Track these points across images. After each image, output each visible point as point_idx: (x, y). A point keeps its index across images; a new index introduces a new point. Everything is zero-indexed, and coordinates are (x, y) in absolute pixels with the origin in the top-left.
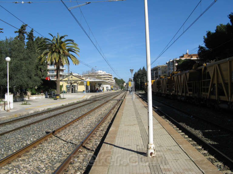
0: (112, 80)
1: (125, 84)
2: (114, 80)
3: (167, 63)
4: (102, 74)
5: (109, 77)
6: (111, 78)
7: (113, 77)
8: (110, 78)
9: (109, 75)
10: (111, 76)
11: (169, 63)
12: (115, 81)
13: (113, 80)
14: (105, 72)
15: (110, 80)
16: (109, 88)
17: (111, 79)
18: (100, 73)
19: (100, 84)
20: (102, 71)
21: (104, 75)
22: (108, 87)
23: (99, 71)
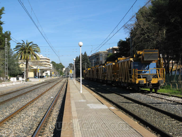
0: (49, 65)
1: (64, 69)
2: (52, 65)
3: (107, 50)
5: (46, 62)
7: (50, 61)
9: (47, 59)
10: (49, 60)
11: (109, 50)
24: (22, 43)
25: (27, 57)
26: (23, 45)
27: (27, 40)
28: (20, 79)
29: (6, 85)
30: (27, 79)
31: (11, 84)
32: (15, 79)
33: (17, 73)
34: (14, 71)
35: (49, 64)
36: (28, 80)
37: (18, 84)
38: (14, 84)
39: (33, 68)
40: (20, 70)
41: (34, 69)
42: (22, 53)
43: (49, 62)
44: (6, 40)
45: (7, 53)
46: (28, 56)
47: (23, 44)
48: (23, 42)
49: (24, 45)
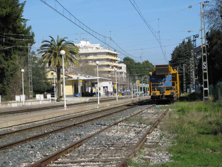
2: (124, 66)
4: (90, 51)
5: (108, 60)
6: (115, 61)
7: (120, 59)
8: (111, 60)
9: (109, 54)
10: (115, 55)
12: (127, 66)
13: (120, 65)
14: (98, 45)
15: (112, 67)
16: (110, 90)
17: (114, 64)
18: (85, 47)
19: (93, 84)
20: (88, 44)
21: (95, 54)
22: (107, 87)
23: (83, 43)
24: (50, 41)
25: (59, 63)
26: (51, 44)
27: (58, 36)
28: (49, 96)
29: (32, 103)
30: (59, 97)
31: (37, 103)
32: (42, 96)
33: (44, 88)
34: (38, 85)
35: (115, 66)
36: (61, 99)
37: (46, 103)
38: (41, 103)
39: (71, 78)
40: (48, 84)
41: (74, 80)
42: (51, 57)
43: (117, 60)
44: (29, 45)
45: (31, 63)
46: (59, 61)
47: (52, 42)
48: (52, 39)
49: (54, 44)
